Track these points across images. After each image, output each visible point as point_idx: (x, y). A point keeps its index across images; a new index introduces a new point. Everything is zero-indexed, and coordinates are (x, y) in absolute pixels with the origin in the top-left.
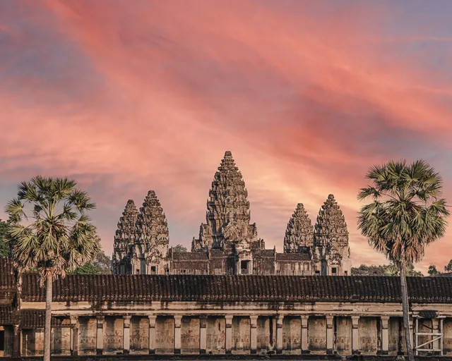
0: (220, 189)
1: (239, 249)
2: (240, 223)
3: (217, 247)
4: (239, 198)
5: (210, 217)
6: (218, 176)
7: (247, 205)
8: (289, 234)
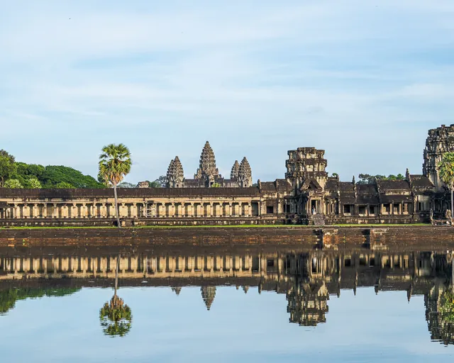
0: (204, 155)
1: (210, 178)
2: (212, 168)
3: (203, 177)
4: (211, 159)
5: (201, 166)
6: (203, 150)
7: (215, 161)
8: (232, 172)
